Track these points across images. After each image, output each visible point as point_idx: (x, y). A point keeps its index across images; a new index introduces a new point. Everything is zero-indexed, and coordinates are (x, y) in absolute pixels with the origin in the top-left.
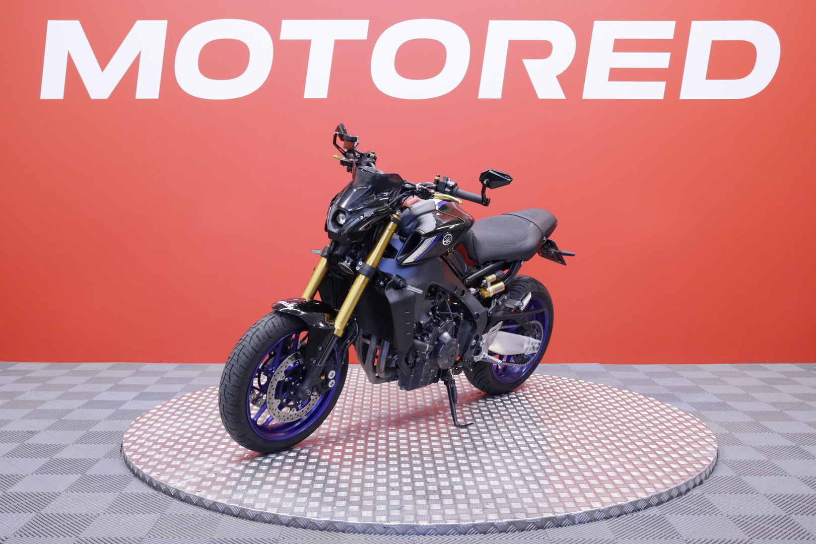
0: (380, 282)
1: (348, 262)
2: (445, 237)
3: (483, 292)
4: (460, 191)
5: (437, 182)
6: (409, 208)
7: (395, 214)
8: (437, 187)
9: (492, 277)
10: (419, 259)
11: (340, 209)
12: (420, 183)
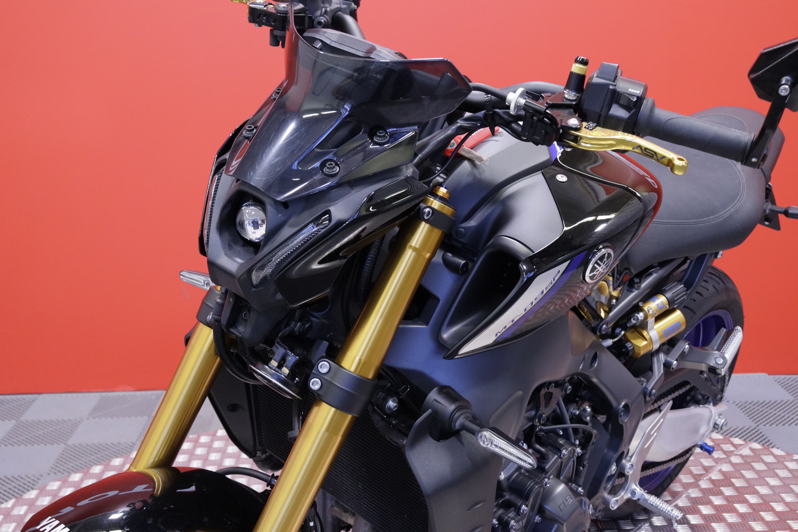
0: (385, 401)
1: (280, 366)
2: (594, 260)
3: (634, 342)
4: (663, 114)
5: (577, 82)
6: (471, 161)
7: (435, 196)
8: (579, 101)
9: (660, 301)
10: (508, 335)
11: (246, 189)
12: (520, 90)
